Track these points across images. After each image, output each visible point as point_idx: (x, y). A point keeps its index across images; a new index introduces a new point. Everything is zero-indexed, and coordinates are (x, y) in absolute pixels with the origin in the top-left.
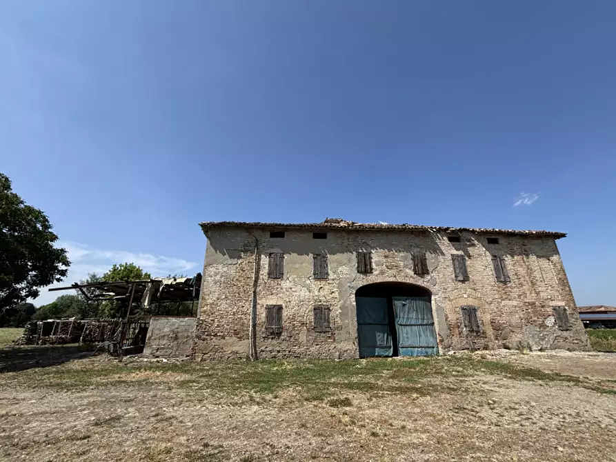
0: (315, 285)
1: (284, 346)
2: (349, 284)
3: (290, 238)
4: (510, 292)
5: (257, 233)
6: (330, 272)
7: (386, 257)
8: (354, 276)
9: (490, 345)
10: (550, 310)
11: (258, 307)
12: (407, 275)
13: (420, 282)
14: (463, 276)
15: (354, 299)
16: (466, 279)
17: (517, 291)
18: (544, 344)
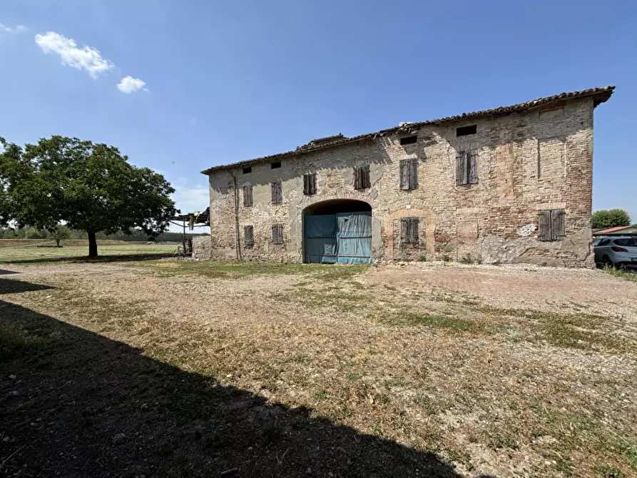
0: (272, 209)
1: (255, 253)
2: (297, 206)
3: (256, 171)
4: (474, 197)
5: (235, 172)
6: (283, 197)
7: (329, 176)
8: (301, 197)
9: (428, 257)
11: (240, 228)
12: (349, 192)
13: (360, 197)
14: (411, 182)
15: (300, 218)
16: (413, 186)
17: (484, 195)
18: (503, 257)
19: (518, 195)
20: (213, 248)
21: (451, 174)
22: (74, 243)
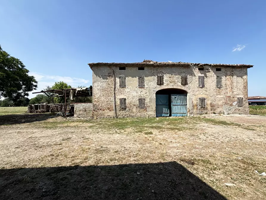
0: (139, 90)
1: (127, 113)
2: (153, 90)
4: (221, 92)
5: (114, 68)
6: (145, 85)
7: (170, 78)
8: (155, 86)
9: (208, 113)
10: (236, 99)
11: (116, 99)
12: (179, 86)
13: (183, 88)
14: (202, 85)
15: (155, 96)
16: (203, 87)
17: (224, 92)
18: (230, 112)
21: (215, 83)
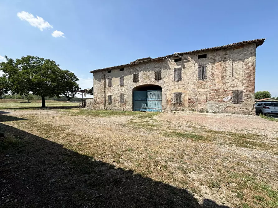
0: (120, 88)
1: (112, 107)
2: (130, 87)
3: (113, 72)
5: (104, 72)
6: (125, 83)
7: (144, 74)
8: (132, 83)
9: (185, 109)
11: (106, 96)
12: (153, 82)
13: (157, 83)
14: (179, 77)
15: (132, 92)
16: (180, 79)
17: (209, 84)
18: (217, 110)
19: (224, 84)
20: (94, 104)
21: (196, 73)
22: (36, 101)
